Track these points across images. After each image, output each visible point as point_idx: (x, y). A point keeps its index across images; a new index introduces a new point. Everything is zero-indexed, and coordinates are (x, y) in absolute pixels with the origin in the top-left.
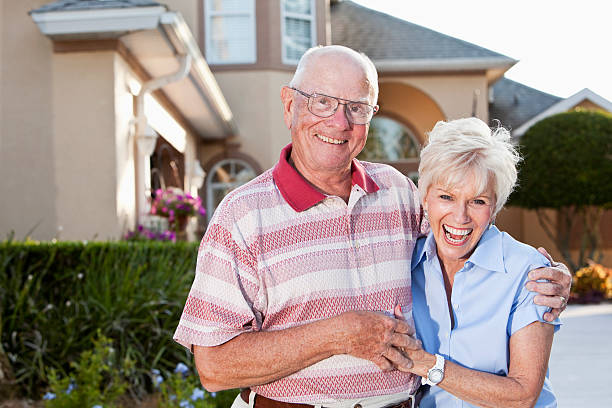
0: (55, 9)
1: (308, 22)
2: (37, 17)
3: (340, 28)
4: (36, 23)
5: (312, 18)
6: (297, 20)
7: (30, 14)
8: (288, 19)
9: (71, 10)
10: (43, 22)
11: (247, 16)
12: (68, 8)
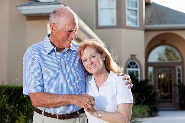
0: (25, 5)
1: (136, 11)
2: (19, 8)
3: (150, 13)
4: (19, 10)
5: (138, 9)
6: (132, 10)
7: (17, 7)
8: (128, 9)
9: (31, 6)
10: (21, 10)
11: (113, 9)
12: (30, 5)
